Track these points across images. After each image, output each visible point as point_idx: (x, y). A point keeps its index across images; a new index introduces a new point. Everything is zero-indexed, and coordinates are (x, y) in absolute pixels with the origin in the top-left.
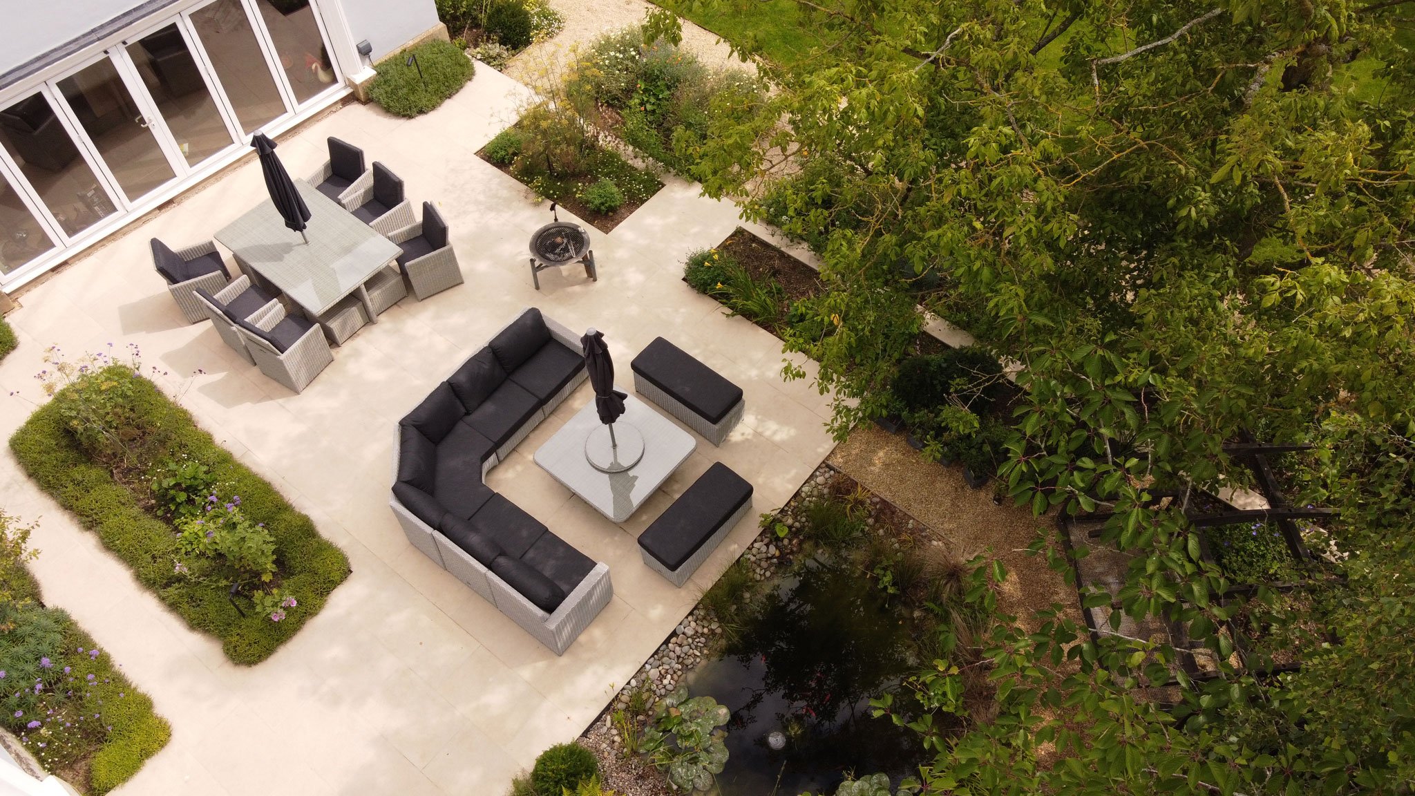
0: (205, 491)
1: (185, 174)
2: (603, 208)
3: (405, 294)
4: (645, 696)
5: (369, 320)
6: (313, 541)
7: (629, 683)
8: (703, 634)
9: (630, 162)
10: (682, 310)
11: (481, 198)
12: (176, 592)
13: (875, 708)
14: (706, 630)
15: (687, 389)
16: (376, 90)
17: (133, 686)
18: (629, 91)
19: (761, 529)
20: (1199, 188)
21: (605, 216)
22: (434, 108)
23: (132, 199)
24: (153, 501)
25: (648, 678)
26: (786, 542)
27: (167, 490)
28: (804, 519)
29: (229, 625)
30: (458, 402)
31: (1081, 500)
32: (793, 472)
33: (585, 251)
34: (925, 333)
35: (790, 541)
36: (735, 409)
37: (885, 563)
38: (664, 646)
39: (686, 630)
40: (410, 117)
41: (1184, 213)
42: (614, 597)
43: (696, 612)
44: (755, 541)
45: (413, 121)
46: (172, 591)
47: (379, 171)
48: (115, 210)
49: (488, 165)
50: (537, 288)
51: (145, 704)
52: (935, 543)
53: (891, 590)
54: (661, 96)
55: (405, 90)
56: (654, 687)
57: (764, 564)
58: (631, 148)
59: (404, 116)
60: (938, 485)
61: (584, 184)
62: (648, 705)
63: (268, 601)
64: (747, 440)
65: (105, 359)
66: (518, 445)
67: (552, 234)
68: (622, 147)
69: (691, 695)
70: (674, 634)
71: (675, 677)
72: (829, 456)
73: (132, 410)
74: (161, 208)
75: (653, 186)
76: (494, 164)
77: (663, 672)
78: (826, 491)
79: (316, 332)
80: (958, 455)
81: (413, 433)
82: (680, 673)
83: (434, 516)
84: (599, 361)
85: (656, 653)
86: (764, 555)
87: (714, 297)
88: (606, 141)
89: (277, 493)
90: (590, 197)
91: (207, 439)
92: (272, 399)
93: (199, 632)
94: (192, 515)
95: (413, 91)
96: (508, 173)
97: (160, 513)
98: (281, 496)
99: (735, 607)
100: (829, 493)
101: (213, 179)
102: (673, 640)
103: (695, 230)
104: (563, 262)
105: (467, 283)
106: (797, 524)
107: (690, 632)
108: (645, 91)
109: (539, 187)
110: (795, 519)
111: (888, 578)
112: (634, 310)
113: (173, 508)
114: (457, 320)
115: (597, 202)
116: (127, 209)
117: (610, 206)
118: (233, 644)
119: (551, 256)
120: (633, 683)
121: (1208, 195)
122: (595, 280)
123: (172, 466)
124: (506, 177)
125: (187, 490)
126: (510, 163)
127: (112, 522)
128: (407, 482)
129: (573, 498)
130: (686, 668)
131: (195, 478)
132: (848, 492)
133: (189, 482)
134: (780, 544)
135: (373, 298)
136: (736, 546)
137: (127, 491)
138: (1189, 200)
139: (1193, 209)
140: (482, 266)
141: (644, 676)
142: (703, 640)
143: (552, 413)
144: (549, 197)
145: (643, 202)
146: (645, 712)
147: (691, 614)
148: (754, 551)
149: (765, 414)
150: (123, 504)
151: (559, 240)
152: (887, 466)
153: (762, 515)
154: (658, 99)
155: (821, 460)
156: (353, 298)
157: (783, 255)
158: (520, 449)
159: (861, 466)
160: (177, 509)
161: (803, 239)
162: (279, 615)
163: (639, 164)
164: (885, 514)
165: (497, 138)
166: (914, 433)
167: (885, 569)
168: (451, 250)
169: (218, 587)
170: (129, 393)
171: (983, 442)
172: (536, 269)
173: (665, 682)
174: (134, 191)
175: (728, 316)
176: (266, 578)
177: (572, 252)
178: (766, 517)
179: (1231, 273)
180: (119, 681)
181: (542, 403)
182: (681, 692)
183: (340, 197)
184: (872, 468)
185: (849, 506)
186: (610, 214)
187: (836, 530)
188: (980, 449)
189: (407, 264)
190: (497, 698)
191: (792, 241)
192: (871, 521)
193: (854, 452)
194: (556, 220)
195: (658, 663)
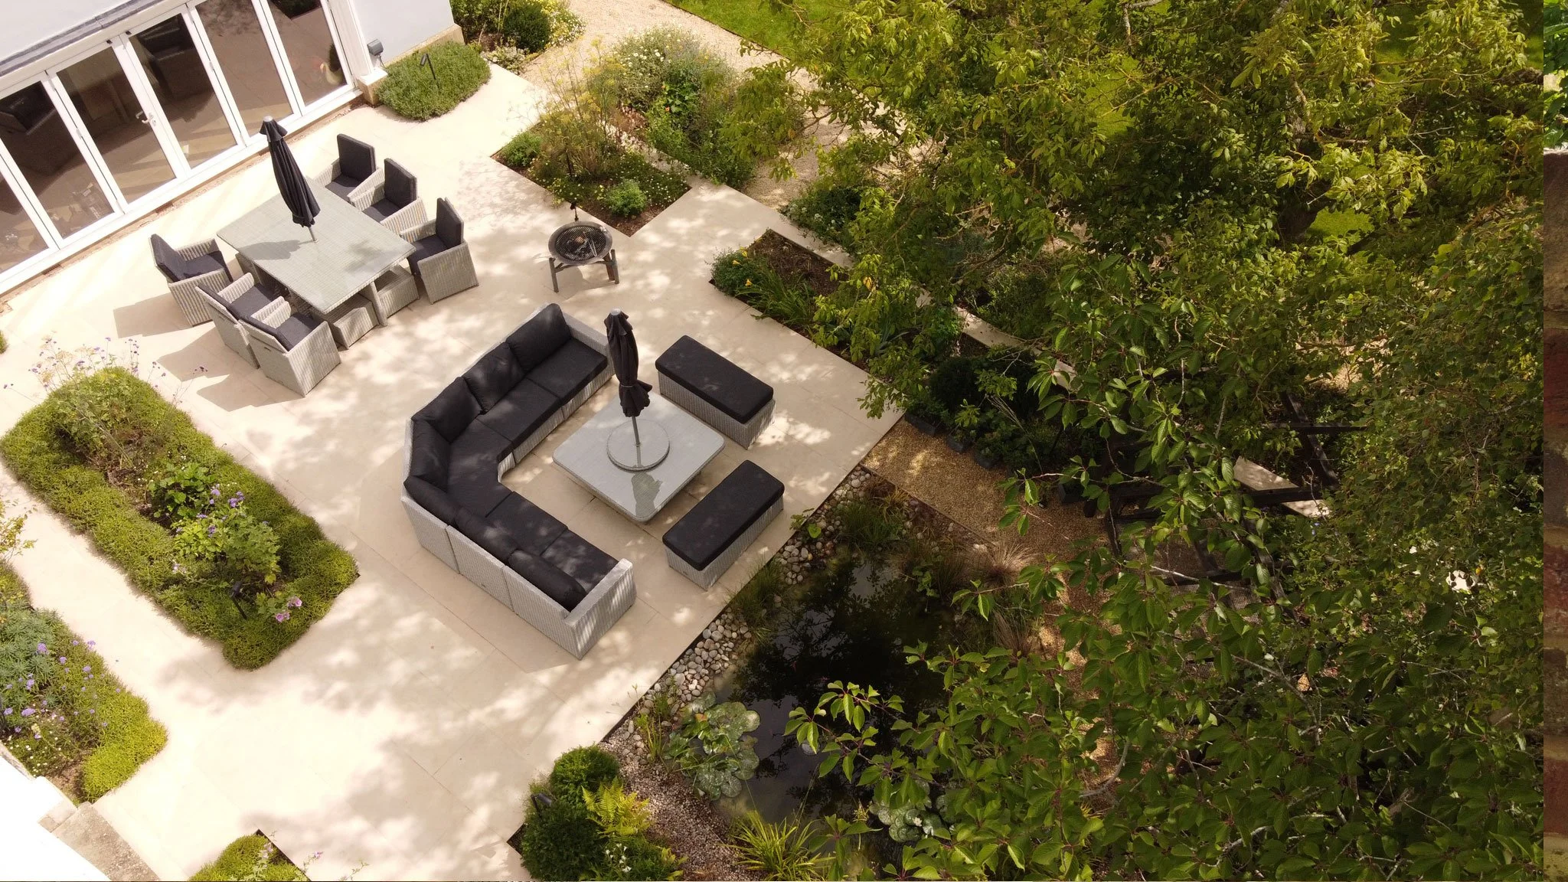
0: (205, 493)
1: (185, 174)
2: (625, 209)
3: (417, 296)
4: (670, 701)
5: (378, 323)
6: (319, 543)
7: (652, 688)
8: (731, 639)
9: (654, 165)
10: (710, 313)
11: (497, 200)
12: (175, 594)
13: (909, 655)
14: (734, 635)
15: (715, 388)
16: (387, 92)
17: (127, 690)
18: (653, 94)
19: (793, 532)
20: (1233, 130)
21: (629, 218)
22: (447, 110)
23: (129, 201)
24: (149, 505)
25: (673, 683)
26: (819, 545)
27: (165, 490)
28: (838, 523)
29: (230, 627)
30: (473, 399)
31: (1114, 422)
32: (826, 475)
33: (607, 251)
34: (964, 335)
35: (824, 544)
36: (765, 409)
37: (924, 564)
38: (690, 651)
39: (713, 635)
40: (423, 120)
41: (1218, 154)
42: (638, 601)
43: (724, 616)
44: (787, 544)
45: (425, 124)
46: (171, 593)
47: (391, 168)
48: (111, 211)
49: (505, 168)
50: (556, 290)
51: (140, 708)
52: (977, 546)
53: (930, 593)
54: (687, 98)
55: (418, 92)
56: (679, 692)
57: (796, 568)
58: (655, 151)
59: (416, 119)
60: (980, 488)
61: (606, 187)
62: (674, 710)
63: (272, 602)
64: (778, 443)
65: (103, 354)
66: (536, 447)
67: (572, 233)
68: (645, 149)
69: (718, 702)
70: (701, 638)
71: (702, 682)
72: (865, 459)
73: (129, 409)
74: (159, 210)
75: (680, 189)
76: (511, 167)
77: (689, 677)
78: (861, 494)
79: (324, 331)
80: (1001, 456)
81: (426, 428)
82: (707, 678)
83: (447, 511)
84: (623, 344)
85: (682, 657)
86: (796, 559)
87: (743, 299)
88: (629, 144)
89: (281, 495)
90: (612, 198)
91: (207, 442)
92: (275, 402)
93: (198, 636)
94: (191, 517)
95: (426, 92)
96: (525, 175)
97: (157, 515)
98: (286, 499)
99: (765, 611)
100: (865, 496)
101: (215, 182)
102: (700, 644)
103: (723, 232)
104: (583, 262)
105: (481, 284)
106: (831, 528)
107: (717, 636)
108: (671, 93)
109: (558, 189)
110: (829, 523)
111: (927, 579)
112: (658, 313)
113: (171, 509)
114: (471, 322)
115: (619, 203)
116: (125, 210)
117: (634, 208)
118: (234, 647)
119: (572, 257)
120: (658, 687)
121: (1242, 135)
122: (617, 282)
123: (170, 467)
124: (524, 179)
125: (187, 490)
126: (529, 166)
127: (105, 524)
128: (421, 477)
129: (596, 499)
130: (713, 674)
131: (195, 479)
132: (885, 494)
133: (188, 484)
134: (813, 547)
135: (384, 299)
136: (766, 549)
137: (123, 493)
138: (1222, 142)
139: (1227, 150)
140: (499, 269)
141: (668, 681)
142: (731, 644)
143: (572, 415)
144: (568, 199)
145: (667, 204)
146: (670, 717)
147: (719, 617)
148: (785, 554)
149: (797, 418)
150: (118, 506)
151: (579, 239)
152: (925, 469)
153: (794, 517)
154: (683, 101)
155: (856, 463)
156: (362, 298)
157: (816, 258)
158: (538, 452)
159: (898, 469)
160: (175, 510)
161: (838, 242)
162: (282, 616)
163: (664, 166)
164: (923, 517)
165: (514, 140)
166: (954, 434)
167: (924, 570)
168: (466, 248)
169: (218, 589)
170: (126, 393)
171: (1028, 443)
172: (555, 270)
173: (692, 687)
174: (132, 193)
175: (757, 318)
176: (269, 579)
177: (594, 251)
178: (798, 518)
179: (1270, 225)
180: (111, 682)
181: (562, 402)
182: (709, 697)
183: (349, 195)
184: (911, 471)
185: (885, 508)
186: (634, 217)
187: (872, 531)
188: (1024, 450)
189: (420, 262)
190: (513, 703)
191: (825, 243)
192: (908, 524)
193: (891, 455)
194: (576, 219)
195: (684, 667)
